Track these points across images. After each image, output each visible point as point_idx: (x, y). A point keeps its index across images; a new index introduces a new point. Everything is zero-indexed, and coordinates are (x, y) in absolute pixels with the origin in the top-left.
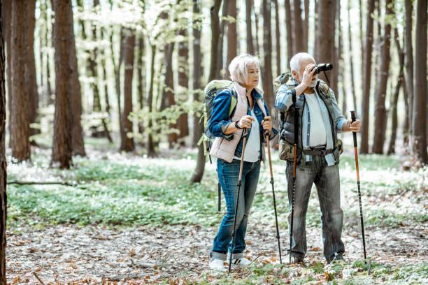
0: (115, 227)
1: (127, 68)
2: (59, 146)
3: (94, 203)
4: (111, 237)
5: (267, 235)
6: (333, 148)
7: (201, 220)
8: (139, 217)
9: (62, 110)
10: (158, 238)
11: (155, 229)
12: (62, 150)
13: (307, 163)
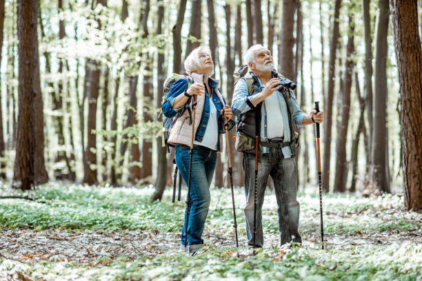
0: (74, 231)
1: (91, 102)
2: (21, 168)
3: (53, 212)
4: (68, 238)
5: (225, 239)
6: (290, 141)
7: (159, 225)
8: (98, 222)
9: (24, 132)
10: (116, 240)
11: (113, 233)
12: (23, 173)
13: (264, 155)
